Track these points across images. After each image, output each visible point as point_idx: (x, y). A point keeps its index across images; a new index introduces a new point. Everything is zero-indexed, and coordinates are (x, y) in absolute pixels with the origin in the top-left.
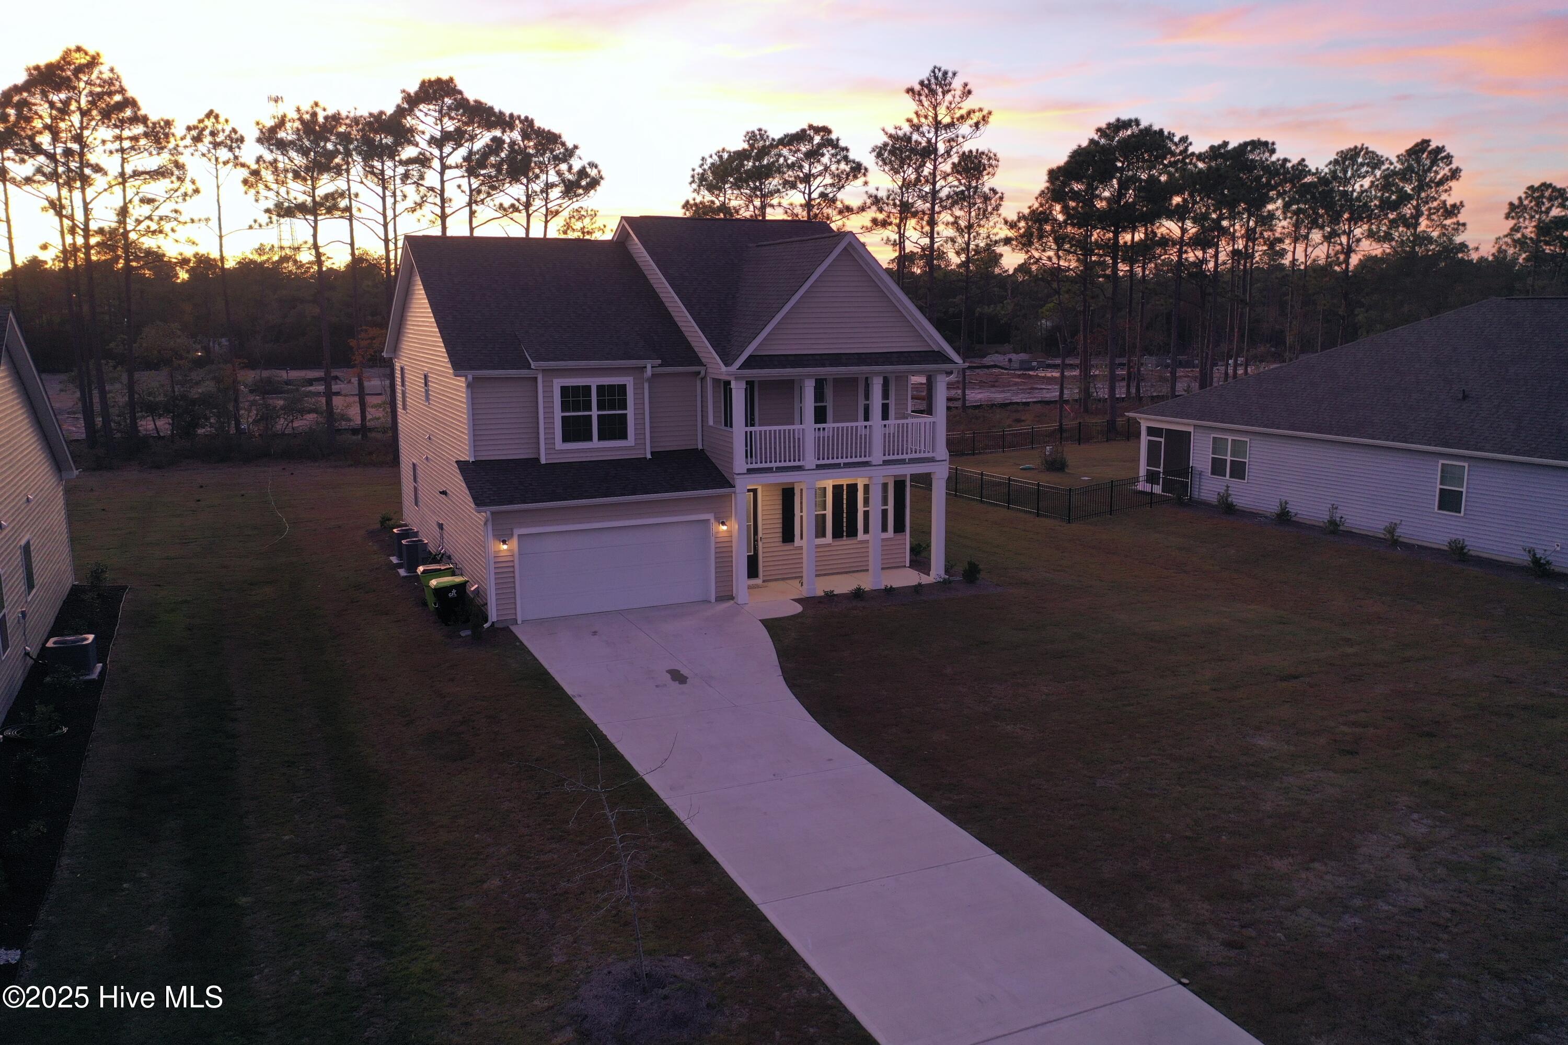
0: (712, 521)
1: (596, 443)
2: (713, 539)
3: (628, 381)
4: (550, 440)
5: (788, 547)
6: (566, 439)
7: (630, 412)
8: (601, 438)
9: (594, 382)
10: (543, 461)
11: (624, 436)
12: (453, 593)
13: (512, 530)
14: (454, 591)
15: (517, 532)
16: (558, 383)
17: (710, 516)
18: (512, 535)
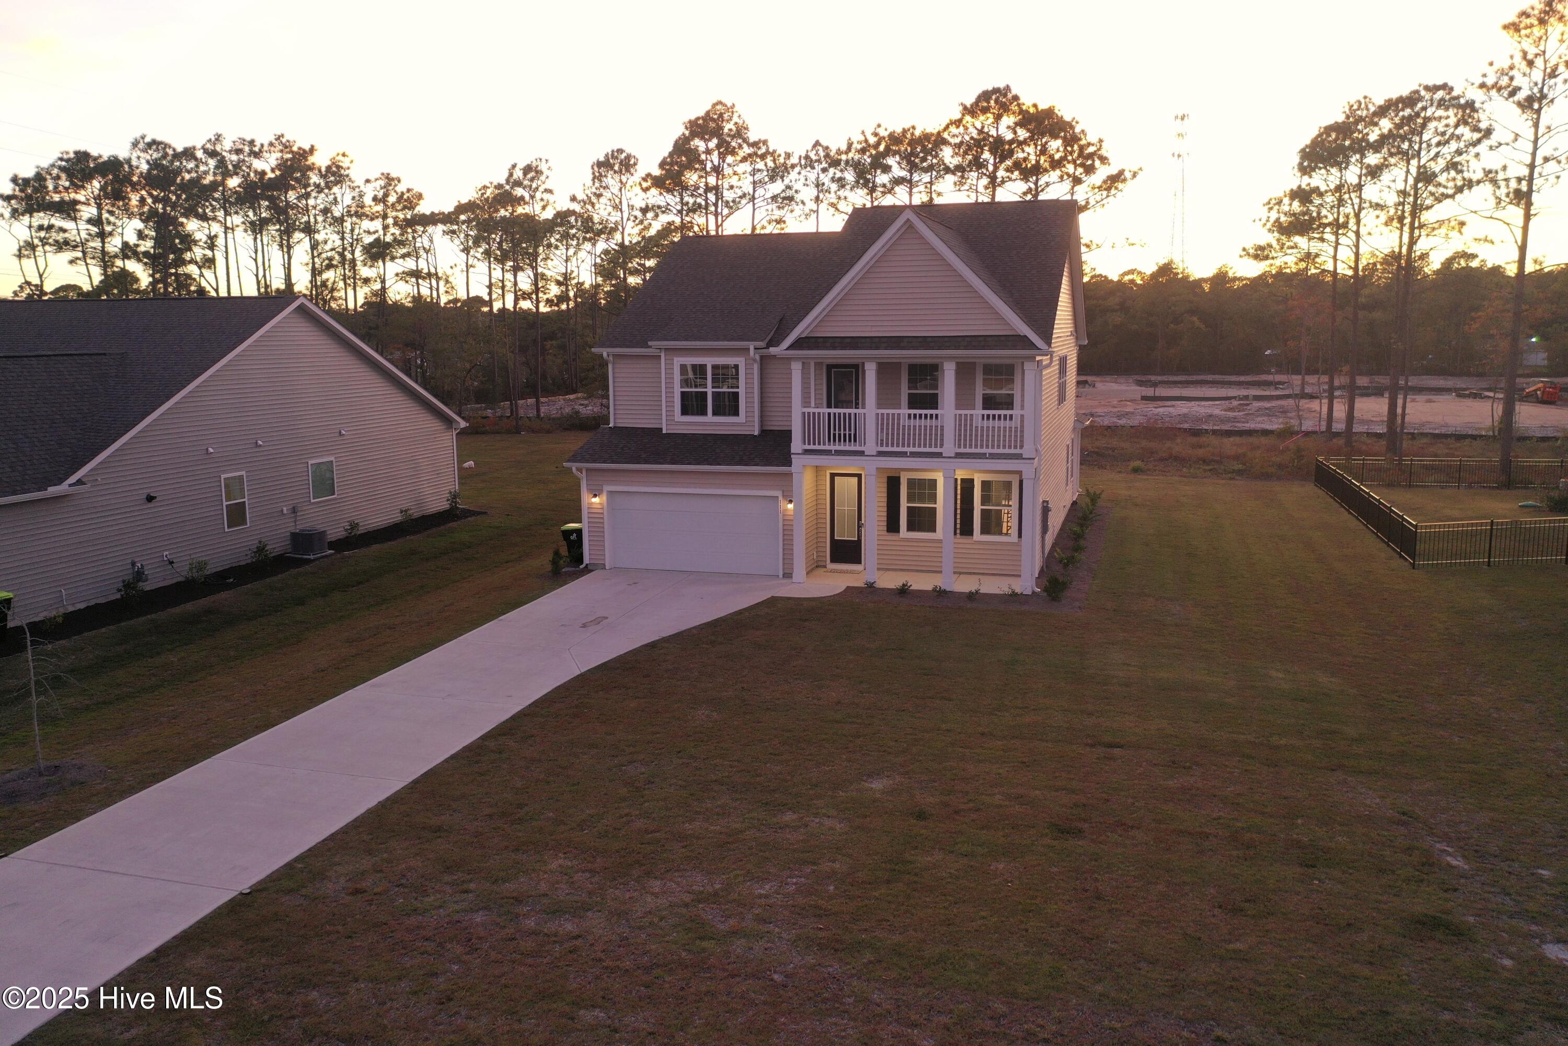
0: (781, 498)
1: (710, 417)
2: (781, 516)
3: (740, 361)
4: (670, 413)
5: (892, 537)
6: (684, 412)
7: (742, 391)
8: (714, 414)
9: (709, 361)
10: (664, 432)
11: (736, 413)
12: (574, 537)
13: (602, 486)
14: (575, 535)
15: (607, 488)
16: (678, 361)
17: (778, 493)
18: (602, 491)
